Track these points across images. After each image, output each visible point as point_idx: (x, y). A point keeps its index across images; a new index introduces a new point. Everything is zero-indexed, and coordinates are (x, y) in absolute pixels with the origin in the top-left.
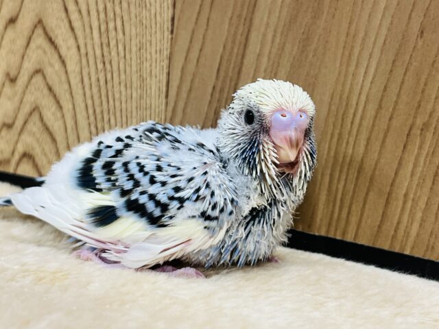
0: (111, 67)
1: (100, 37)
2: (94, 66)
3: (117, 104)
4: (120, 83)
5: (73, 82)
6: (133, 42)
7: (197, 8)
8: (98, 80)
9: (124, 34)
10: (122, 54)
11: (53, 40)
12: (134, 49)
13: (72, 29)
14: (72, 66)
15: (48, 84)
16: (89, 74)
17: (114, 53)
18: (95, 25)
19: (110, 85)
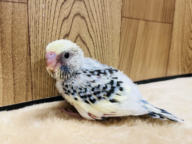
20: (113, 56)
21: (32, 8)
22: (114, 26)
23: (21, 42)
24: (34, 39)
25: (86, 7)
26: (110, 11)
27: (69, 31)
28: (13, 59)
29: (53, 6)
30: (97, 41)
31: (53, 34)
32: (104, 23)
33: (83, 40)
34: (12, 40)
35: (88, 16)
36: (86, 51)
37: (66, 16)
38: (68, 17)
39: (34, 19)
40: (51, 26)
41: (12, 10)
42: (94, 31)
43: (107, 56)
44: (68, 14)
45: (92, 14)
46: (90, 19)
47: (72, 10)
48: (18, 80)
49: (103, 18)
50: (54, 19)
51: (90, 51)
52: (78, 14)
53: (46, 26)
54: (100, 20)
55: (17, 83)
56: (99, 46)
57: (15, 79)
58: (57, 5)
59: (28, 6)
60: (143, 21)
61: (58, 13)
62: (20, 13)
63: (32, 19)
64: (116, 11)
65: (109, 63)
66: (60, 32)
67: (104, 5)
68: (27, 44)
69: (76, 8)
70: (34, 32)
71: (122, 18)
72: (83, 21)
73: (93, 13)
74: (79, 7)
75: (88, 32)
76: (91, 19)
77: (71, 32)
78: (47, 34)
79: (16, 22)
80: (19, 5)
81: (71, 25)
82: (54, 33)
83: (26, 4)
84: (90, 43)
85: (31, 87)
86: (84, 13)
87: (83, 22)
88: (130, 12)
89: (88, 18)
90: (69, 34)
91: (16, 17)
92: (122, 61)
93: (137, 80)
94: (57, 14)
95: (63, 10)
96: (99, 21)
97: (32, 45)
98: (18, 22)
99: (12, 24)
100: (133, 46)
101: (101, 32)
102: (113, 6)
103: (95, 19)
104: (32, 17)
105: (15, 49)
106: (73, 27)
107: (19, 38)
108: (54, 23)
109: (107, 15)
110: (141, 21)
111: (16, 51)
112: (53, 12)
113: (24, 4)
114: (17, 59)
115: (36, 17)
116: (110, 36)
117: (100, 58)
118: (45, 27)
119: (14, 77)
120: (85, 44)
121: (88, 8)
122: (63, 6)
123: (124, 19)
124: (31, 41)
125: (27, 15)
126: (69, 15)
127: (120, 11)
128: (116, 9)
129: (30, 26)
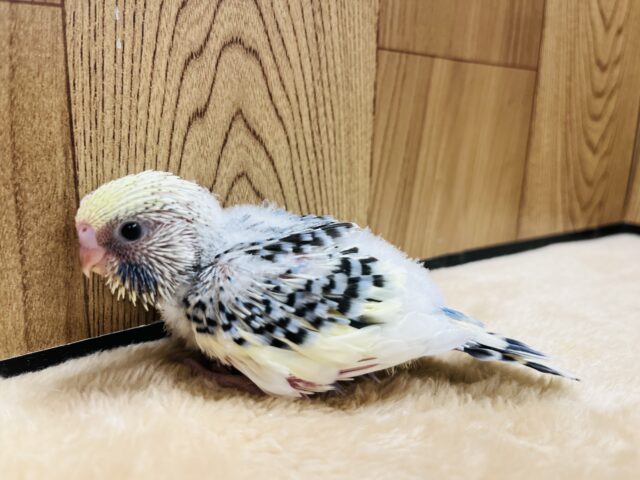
0: (323, 156)
1: (311, 125)
2: (306, 158)
3: (330, 193)
4: (331, 171)
5: (283, 181)
6: (342, 127)
7: (392, 89)
8: (310, 173)
9: (333, 118)
10: (332, 141)
11: (257, 133)
12: (343, 134)
13: (280, 119)
14: (282, 163)
15: (254, 189)
16: (301, 167)
17: (325, 141)
18: (305, 112)
19: (322, 175)
20: (350, 181)
21: (78, 21)
22: (355, 81)
23: (44, 139)
24: (88, 129)
25: (261, 15)
26: (341, 30)
27: (206, 97)
28: (17, 201)
29: (151, 12)
30: (299, 130)
31: (152, 111)
32: (320, 69)
33: (254, 126)
34: (13, 135)
35: (268, 47)
36: (264, 167)
37: (196, 48)
38: (201, 51)
39: (86, 59)
40: (145, 83)
41: (10, 28)
42: (287, 96)
43: (332, 181)
44: (201, 42)
45: (283, 41)
46: (274, 58)
47: (214, 26)
48: (38, 272)
49: (319, 53)
50: (154, 58)
51: (278, 166)
52: (235, 41)
53: (127, 82)
54: (308, 59)
55: (36, 281)
56: (306, 148)
57: (26, 268)
58: (164, 10)
59: (64, 14)
60: (446, 62)
61: (169, 37)
62: (36, 41)
63: (78, 58)
64: (359, 28)
65: (338, 204)
66: (177, 102)
67: (321, 10)
68: (64, 146)
69: (230, 19)
70: (86, 103)
71: (380, 52)
72: (252, 63)
73: (285, 36)
74: (238, 14)
75: (269, 101)
76: (277, 56)
77: (211, 101)
78: (134, 110)
79: (24, 71)
80: (33, 11)
81: (214, 79)
82: (156, 105)
83: (57, 9)
84: (276, 137)
85: (83, 292)
86: (255, 35)
87: (253, 66)
88: (403, 34)
89: (270, 52)
90: (205, 110)
91: (25, 53)
92: (379, 196)
93: (429, 255)
94: (165, 41)
95: (185, 25)
96: (306, 61)
97: (80, 148)
98: (30, 70)
99: (12, 78)
100: (415, 143)
101: (312, 101)
102: (349, 13)
103: (292, 58)
104: (78, 51)
105: (24, 164)
106: (219, 83)
107: (35, 126)
108: (155, 74)
109: (332, 43)
110: (439, 62)
111: (28, 170)
112: (149, 34)
113: (52, 8)
114: (31, 199)
115: (93, 52)
116: (340, 114)
117: (311, 188)
118: (125, 87)
119: (22, 261)
120: (261, 143)
121: (268, 18)
122: (185, 13)
123: (385, 54)
124: (78, 137)
125: (60, 46)
126: (205, 44)
127: (371, 28)
128: (359, 21)
129: (71, 82)
